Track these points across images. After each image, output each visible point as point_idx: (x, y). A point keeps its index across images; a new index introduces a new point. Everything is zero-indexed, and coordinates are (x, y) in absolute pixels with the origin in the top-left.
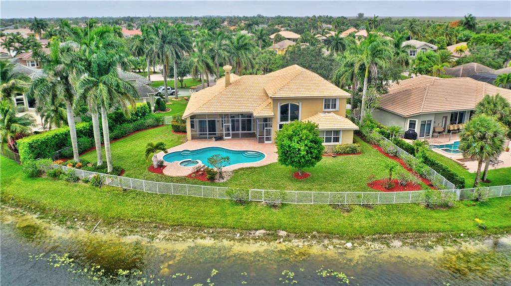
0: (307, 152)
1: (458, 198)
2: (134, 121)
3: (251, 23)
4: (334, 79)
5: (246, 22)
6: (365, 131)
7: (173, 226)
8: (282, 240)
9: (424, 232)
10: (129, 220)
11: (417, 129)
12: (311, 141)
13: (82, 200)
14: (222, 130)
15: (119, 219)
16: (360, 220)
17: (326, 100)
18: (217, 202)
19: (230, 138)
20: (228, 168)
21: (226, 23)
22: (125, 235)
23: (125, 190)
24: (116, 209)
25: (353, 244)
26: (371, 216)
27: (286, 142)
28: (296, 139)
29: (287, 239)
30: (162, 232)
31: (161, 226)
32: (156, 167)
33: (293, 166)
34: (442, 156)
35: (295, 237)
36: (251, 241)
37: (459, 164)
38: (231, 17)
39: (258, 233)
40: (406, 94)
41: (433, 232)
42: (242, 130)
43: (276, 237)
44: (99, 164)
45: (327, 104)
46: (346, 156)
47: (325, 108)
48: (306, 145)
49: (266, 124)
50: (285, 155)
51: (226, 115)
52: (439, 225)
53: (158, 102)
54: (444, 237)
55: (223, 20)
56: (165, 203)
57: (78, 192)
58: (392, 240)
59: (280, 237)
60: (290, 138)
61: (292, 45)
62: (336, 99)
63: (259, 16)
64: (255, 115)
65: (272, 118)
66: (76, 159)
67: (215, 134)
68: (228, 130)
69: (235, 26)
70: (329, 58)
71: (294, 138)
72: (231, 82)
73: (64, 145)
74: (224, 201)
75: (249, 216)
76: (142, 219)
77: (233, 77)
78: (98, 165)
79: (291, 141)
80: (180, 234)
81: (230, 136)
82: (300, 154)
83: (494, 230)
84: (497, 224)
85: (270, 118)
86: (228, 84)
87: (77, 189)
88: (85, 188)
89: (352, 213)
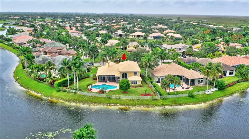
0: (126, 87)
1: (160, 98)
7: (94, 103)
9: (149, 105)
10: (84, 101)
11: (160, 80)
12: (127, 84)
13: (72, 97)
15: (82, 101)
16: (136, 102)
18: (104, 98)
19: (109, 82)
20: (107, 90)
22: (83, 104)
23: (82, 95)
24: (81, 99)
25: (133, 107)
26: (138, 101)
27: (121, 84)
28: (123, 83)
29: (119, 106)
30: (92, 104)
32: (89, 89)
33: (122, 90)
35: (121, 105)
36: (111, 106)
39: (113, 104)
41: (151, 105)
43: (117, 105)
44: (75, 88)
46: (138, 88)
47: (134, 74)
48: (125, 85)
49: (119, 79)
50: (121, 87)
51: (108, 76)
52: (153, 104)
54: (153, 106)
56: (92, 98)
58: (141, 106)
62: (137, 72)
64: (116, 76)
65: (120, 77)
66: (69, 87)
67: (105, 81)
68: (108, 80)
73: (65, 83)
74: (106, 98)
75: (111, 101)
76: (87, 101)
80: (96, 104)
82: (124, 87)
83: (165, 105)
84: (166, 103)
86: (109, 66)
87: (70, 95)
88: (72, 94)
89: (134, 101)
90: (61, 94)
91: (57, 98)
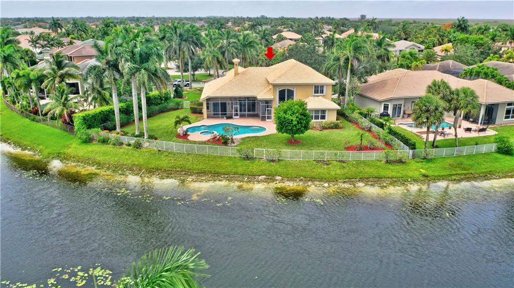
0: (298, 122)
1: (411, 157)
2: (159, 104)
3: (256, 23)
4: (323, 71)
5: (250, 23)
6: (347, 113)
7: (198, 173)
8: (278, 182)
9: (381, 178)
10: (165, 170)
11: (390, 111)
12: (301, 115)
13: (127, 157)
14: (232, 111)
15: (158, 169)
16: (335, 170)
17: (315, 87)
18: (230, 158)
19: (238, 117)
20: (238, 137)
21: (230, 24)
22: (163, 179)
23: (159, 151)
24: (154, 163)
25: (329, 184)
26: (344, 167)
27: (282, 114)
28: (289, 112)
29: (282, 181)
30: (191, 177)
31: (189, 174)
32: (182, 135)
33: (287, 133)
34: (406, 130)
35: (288, 180)
36: (256, 182)
37: (417, 136)
38: (235, 18)
39: (260, 177)
40: (382, 84)
41: (388, 178)
42: (248, 111)
43: (273, 180)
45: (316, 89)
46: (330, 130)
47: (315, 93)
48: (297, 117)
49: (268, 106)
50: (282, 125)
51: (235, 98)
52: (394, 174)
53: (176, 91)
54: (396, 181)
55: (228, 20)
56: (191, 159)
57: (124, 152)
58: (358, 183)
59: (276, 180)
60: (285, 112)
61: (292, 44)
62: (323, 86)
63: (263, 17)
64: (258, 98)
65: (272, 100)
66: (118, 130)
67: (226, 114)
68: (237, 111)
69: (239, 26)
70: (322, 55)
71: (288, 112)
72: (239, 72)
73: (107, 120)
74: (235, 158)
75: (254, 167)
76: (175, 169)
77: (241, 69)
78: (136, 134)
79: (286, 114)
80: (204, 178)
81: (238, 116)
82: (292, 123)
83: (433, 177)
84: (436, 174)
85: (270, 101)
86: (236, 74)
87: (122, 150)
88: (128, 149)
89: (330, 166)
90: (94, 149)
91: (79, 162)
